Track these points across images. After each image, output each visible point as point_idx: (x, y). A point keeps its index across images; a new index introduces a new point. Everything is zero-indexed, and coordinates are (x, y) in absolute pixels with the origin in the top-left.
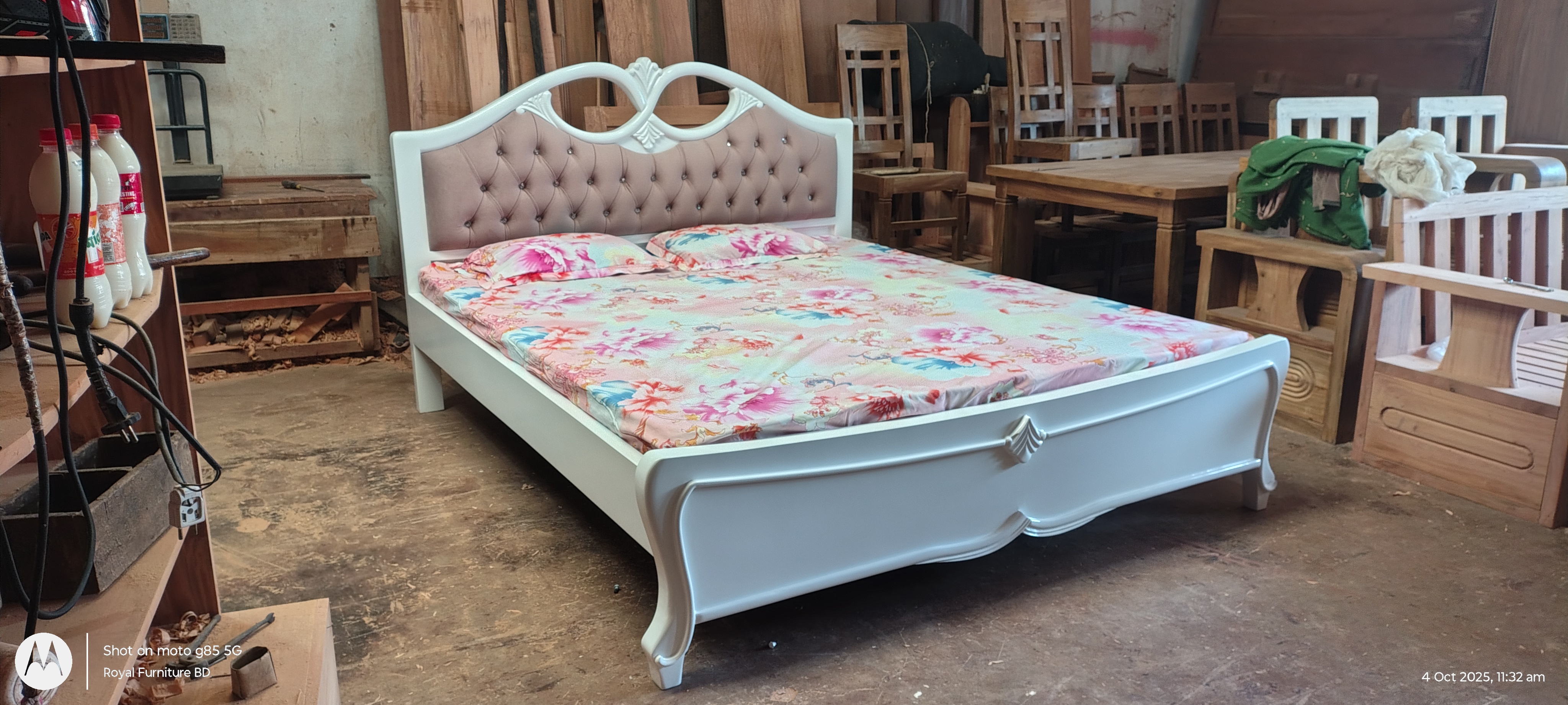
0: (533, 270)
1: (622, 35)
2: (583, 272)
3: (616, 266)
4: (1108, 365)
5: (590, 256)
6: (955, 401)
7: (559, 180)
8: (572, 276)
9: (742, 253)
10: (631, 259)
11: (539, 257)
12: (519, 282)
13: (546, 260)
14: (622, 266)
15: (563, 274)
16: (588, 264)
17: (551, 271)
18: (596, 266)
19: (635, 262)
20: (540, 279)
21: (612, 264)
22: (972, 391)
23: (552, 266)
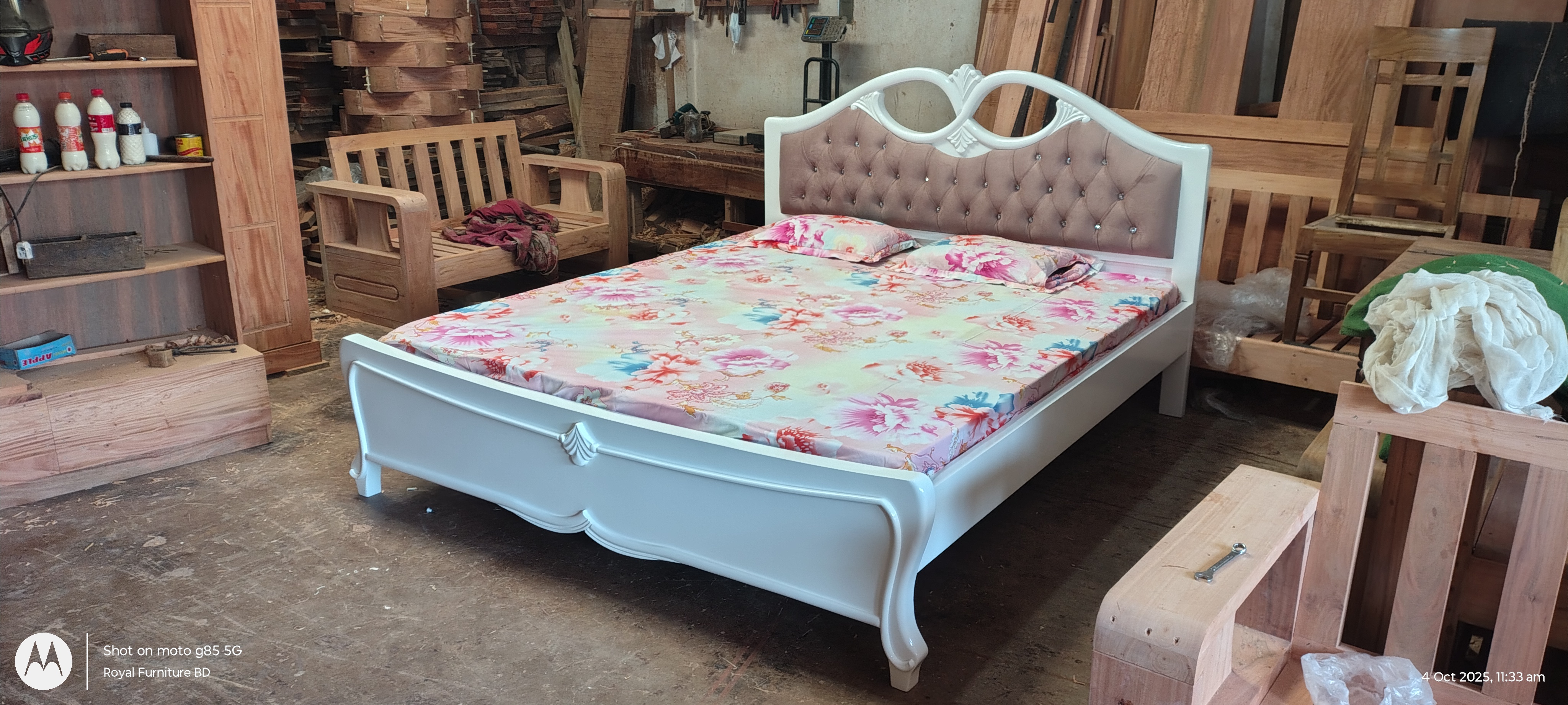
0: (774, 239)
1: (1166, 35)
2: (810, 249)
3: (837, 251)
4: (699, 417)
5: (822, 238)
6: (549, 387)
7: (867, 169)
8: (799, 250)
9: (952, 266)
10: (851, 248)
11: (788, 228)
12: (760, 246)
13: (788, 234)
14: (842, 252)
15: (793, 247)
16: (817, 243)
17: (787, 243)
18: (823, 247)
19: (853, 251)
20: (778, 247)
21: (834, 248)
22: (561, 385)
23: (790, 239)
